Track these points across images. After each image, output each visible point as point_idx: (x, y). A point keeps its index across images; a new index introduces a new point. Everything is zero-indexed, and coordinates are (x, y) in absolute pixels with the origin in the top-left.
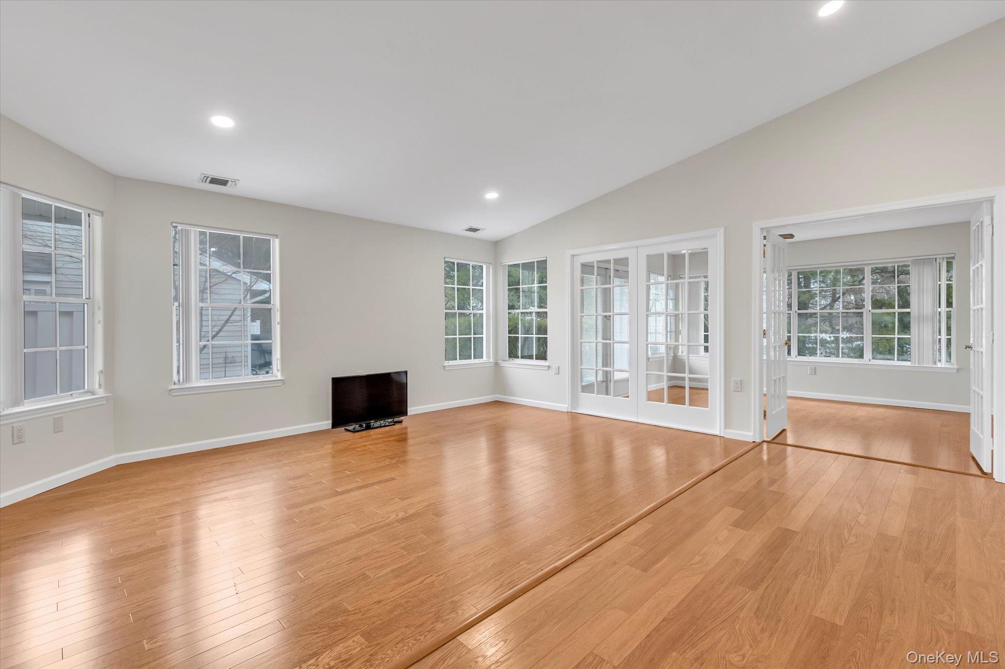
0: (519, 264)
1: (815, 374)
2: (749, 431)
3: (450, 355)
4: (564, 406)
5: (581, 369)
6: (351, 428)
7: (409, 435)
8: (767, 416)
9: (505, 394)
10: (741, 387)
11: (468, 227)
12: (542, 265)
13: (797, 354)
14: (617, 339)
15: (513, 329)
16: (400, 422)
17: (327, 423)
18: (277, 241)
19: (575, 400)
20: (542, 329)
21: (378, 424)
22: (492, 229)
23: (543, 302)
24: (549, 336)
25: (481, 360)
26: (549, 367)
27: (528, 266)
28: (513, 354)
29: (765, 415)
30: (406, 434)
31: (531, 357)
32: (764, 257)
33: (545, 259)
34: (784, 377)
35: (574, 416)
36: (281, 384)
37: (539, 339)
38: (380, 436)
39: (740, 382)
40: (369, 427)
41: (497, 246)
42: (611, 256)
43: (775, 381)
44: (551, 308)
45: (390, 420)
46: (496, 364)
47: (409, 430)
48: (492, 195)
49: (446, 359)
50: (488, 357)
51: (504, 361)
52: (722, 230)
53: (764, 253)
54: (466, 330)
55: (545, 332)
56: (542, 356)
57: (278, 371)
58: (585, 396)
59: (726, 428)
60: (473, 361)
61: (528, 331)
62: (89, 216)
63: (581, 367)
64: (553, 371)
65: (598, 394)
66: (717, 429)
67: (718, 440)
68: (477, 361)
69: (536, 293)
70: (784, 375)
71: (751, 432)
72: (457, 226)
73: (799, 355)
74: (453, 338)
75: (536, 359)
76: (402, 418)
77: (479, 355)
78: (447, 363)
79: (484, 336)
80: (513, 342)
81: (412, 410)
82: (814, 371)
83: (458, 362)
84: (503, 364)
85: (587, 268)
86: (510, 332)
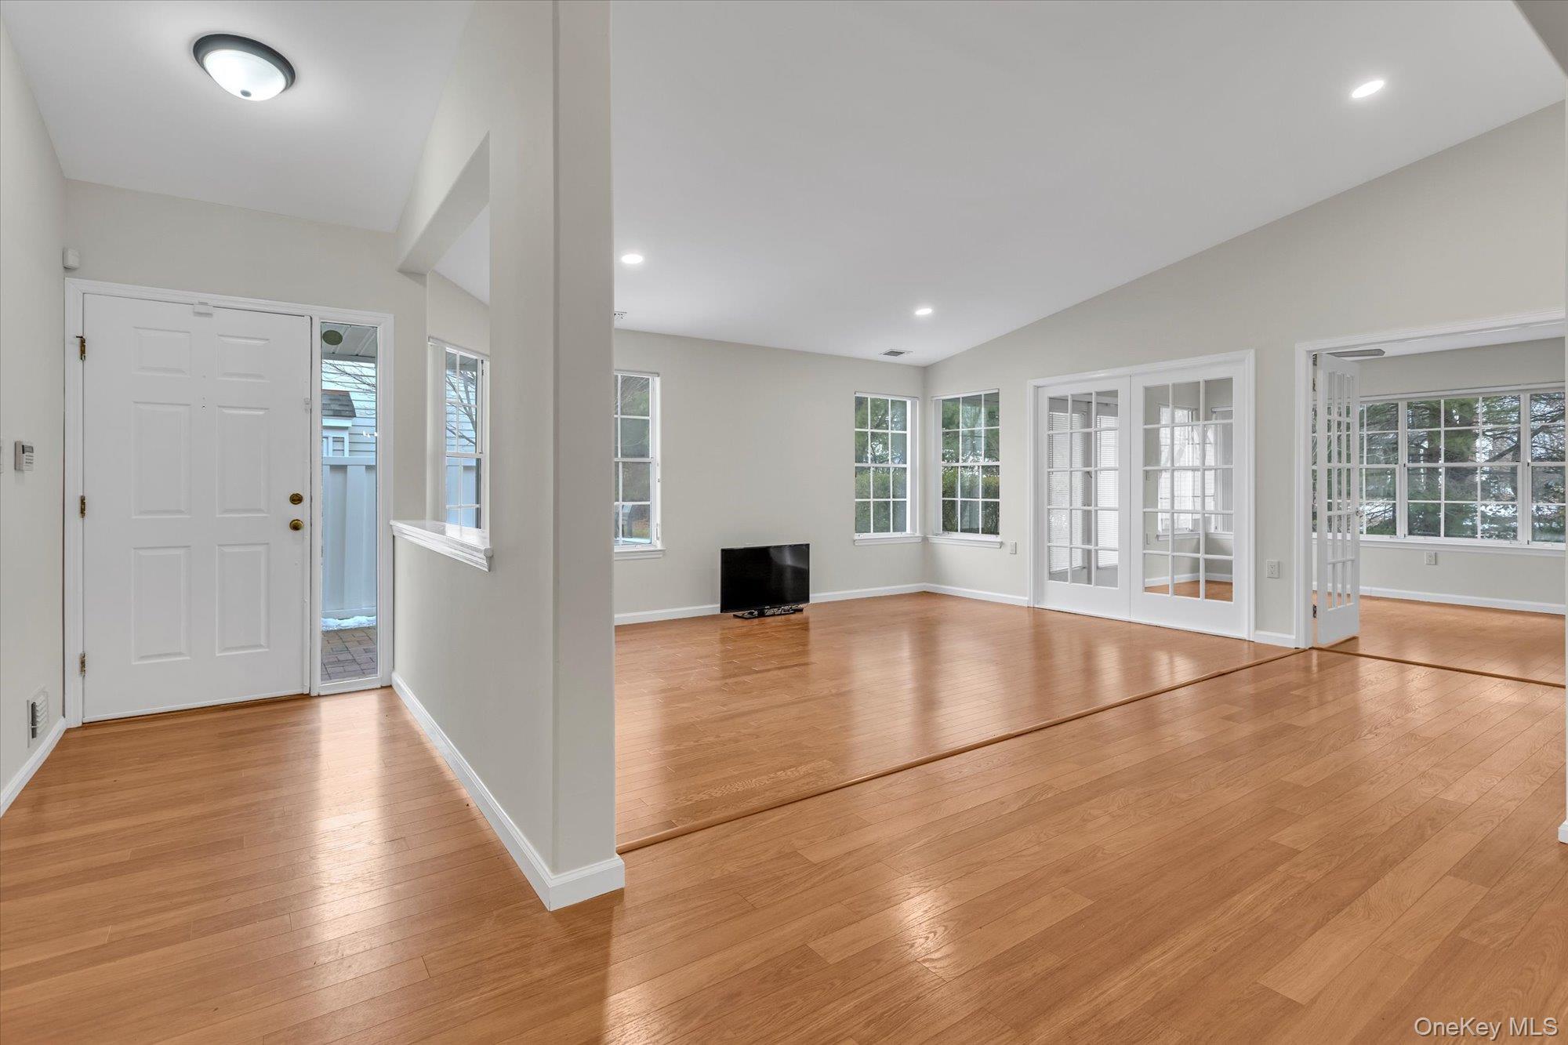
0: (959, 399)
1: (1436, 564)
2: (1290, 634)
3: (861, 527)
4: (1024, 600)
5: (1049, 547)
6: (740, 613)
7: (811, 626)
8: (1317, 612)
9: (938, 583)
10: (1279, 571)
11: (888, 349)
12: (993, 400)
13: (1407, 533)
14: (1101, 504)
15: (949, 490)
16: (801, 610)
17: (715, 608)
18: (658, 380)
19: (1039, 590)
20: (992, 491)
21: (771, 612)
22: (920, 351)
23: (992, 451)
24: (1002, 500)
25: (903, 533)
26: (1002, 544)
27: (973, 401)
28: (949, 525)
29: (1315, 612)
30: (807, 623)
31: (976, 531)
32: (1314, 390)
33: (996, 391)
34: (1353, 561)
35: (1037, 613)
36: (661, 556)
37: (986, 505)
38: (780, 624)
39: (1277, 566)
40: (762, 615)
41: (926, 373)
42: (1093, 388)
43: (1334, 565)
44: (1004, 461)
45: (786, 608)
46: (925, 539)
47: (811, 620)
48: (924, 312)
49: (857, 531)
50: (913, 528)
51: (937, 535)
52: (1251, 353)
53: (1314, 384)
54: (882, 490)
55: (996, 495)
56: (992, 529)
57: (658, 539)
58: (1053, 585)
59: (1257, 627)
60: (891, 534)
61: (969, 492)
62: (482, 363)
63: (1049, 544)
64: (1007, 549)
65: (1073, 582)
66: (1244, 630)
67: (1246, 645)
68: (898, 534)
69: (983, 439)
70: (1353, 558)
71: (1293, 634)
72: (874, 349)
73: (1410, 533)
74: (886, 502)
75: (982, 533)
76: (801, 606)
77: (900, 527)
78: (857, 536)
79: (908, 500)
80: (949, 509)
81: (815, 597)
82: (1435, 559)
83: (872, 535)
84: (935, 540)
85: (1057, 403)
86: (944, 494)
